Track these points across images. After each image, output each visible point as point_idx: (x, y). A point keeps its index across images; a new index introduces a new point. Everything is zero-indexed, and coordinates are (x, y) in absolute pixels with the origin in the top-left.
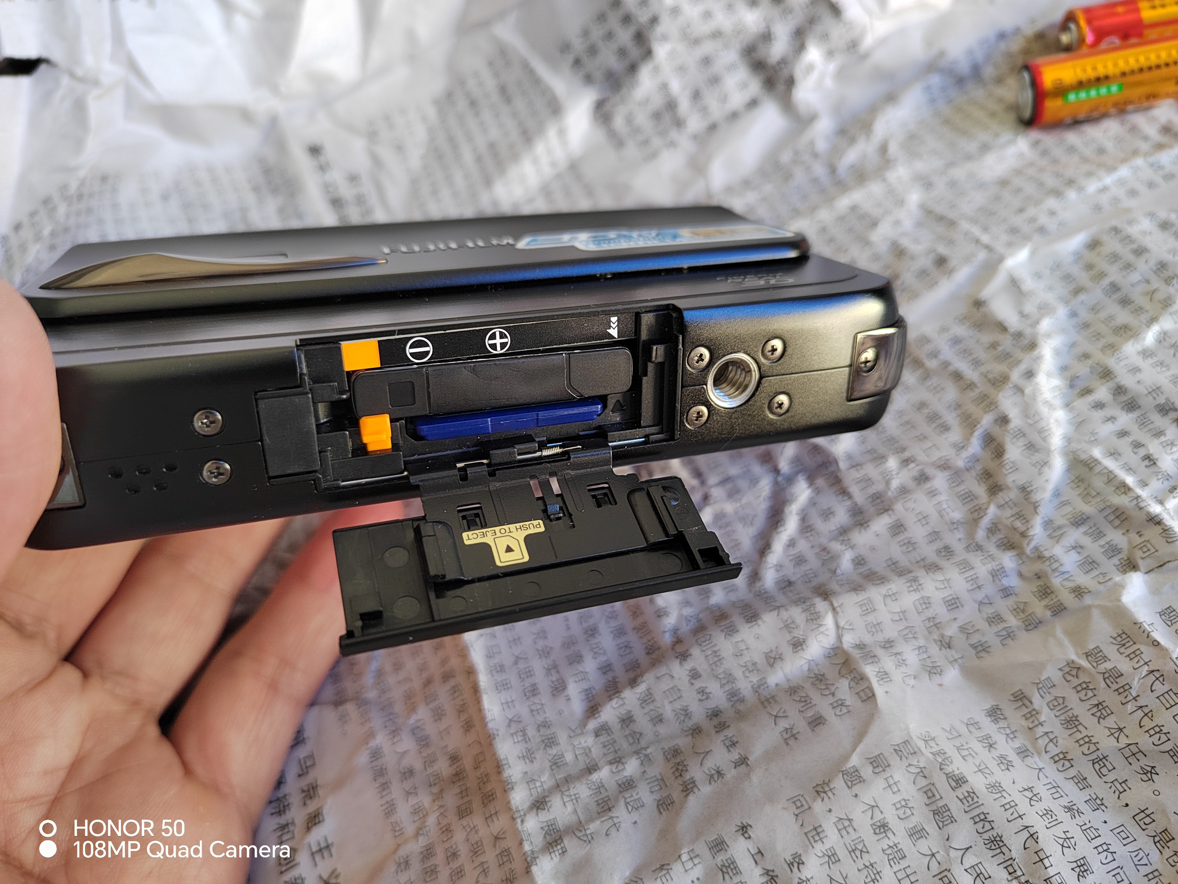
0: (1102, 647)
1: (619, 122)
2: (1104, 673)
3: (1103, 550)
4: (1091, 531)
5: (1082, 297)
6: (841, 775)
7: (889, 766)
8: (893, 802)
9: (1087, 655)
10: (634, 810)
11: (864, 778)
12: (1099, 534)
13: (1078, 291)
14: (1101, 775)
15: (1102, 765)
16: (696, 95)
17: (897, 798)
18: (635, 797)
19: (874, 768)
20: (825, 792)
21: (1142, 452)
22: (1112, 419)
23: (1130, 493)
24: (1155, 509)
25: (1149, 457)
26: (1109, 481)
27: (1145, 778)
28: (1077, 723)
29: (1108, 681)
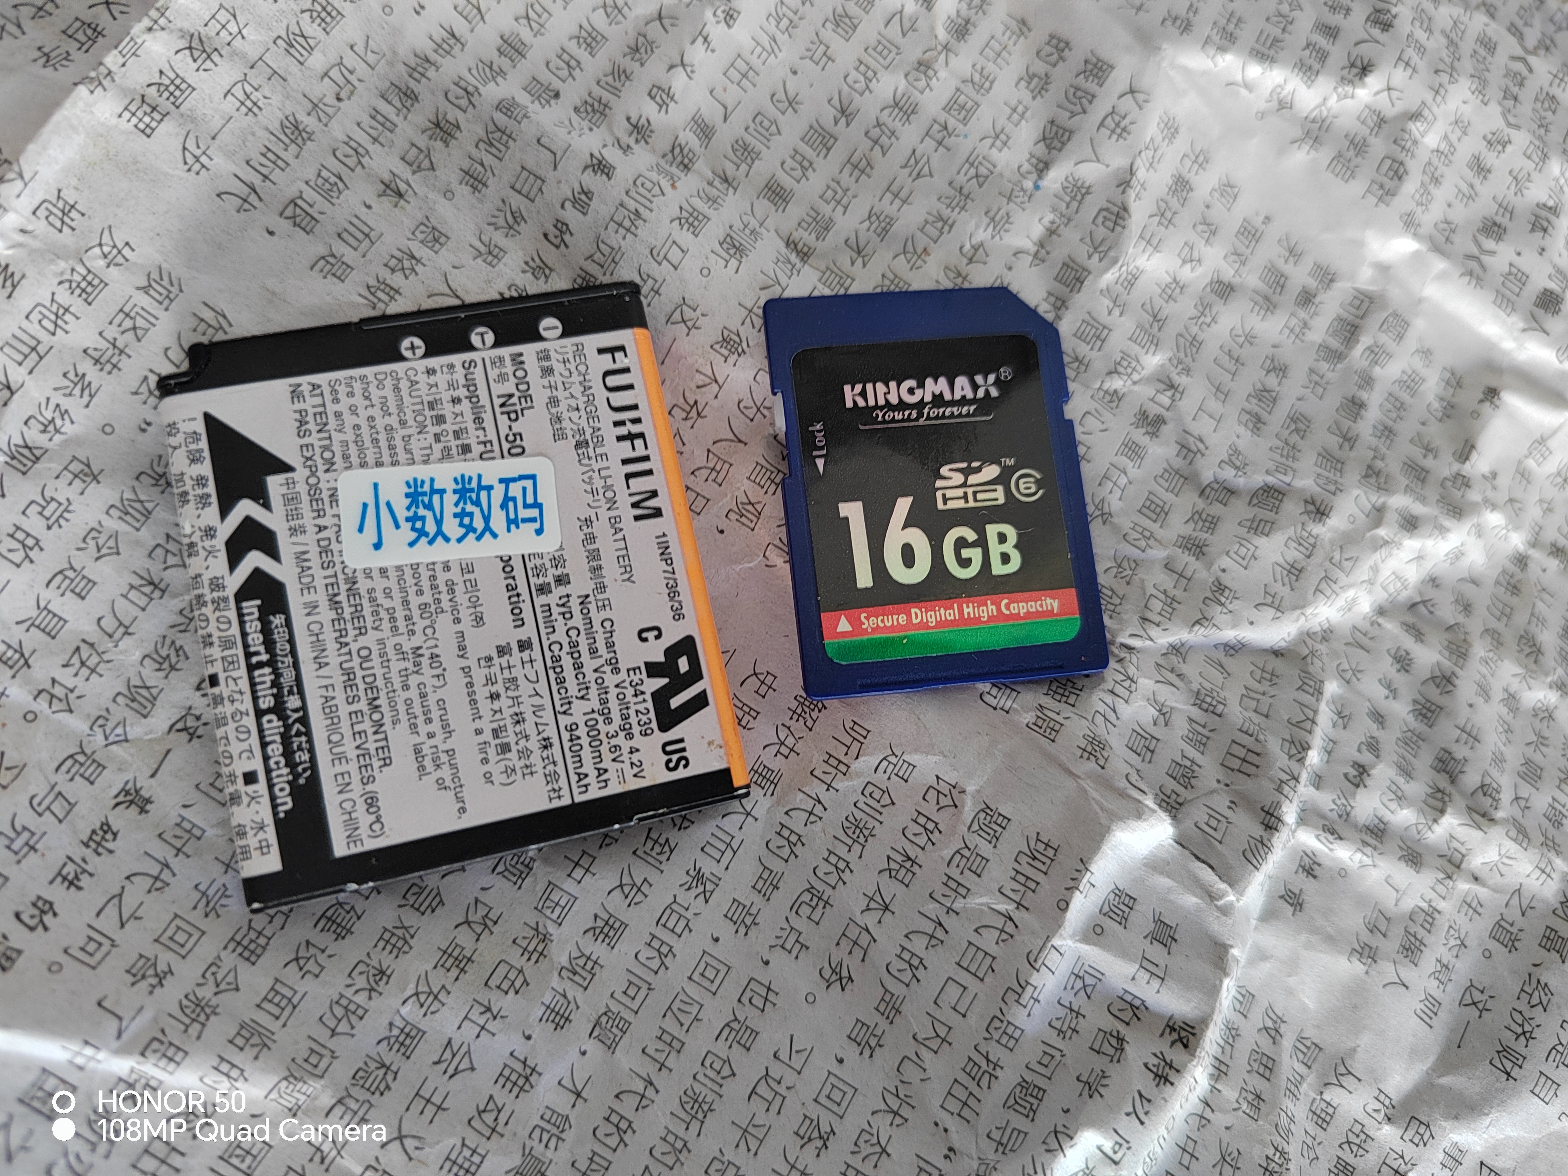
0: (1012, 827)
2: (968, 846)
3: (1179, 760)
4: (1200, 729)
5: (1554, 565)
9: (985, 810)
12: (1201, 743)
14: (795, 905)
15: (814, 903)
21: (1366, 758)
22: (1393, 692)
23: (1294, 766)
24: (1290, 813)
25: (1362, 770)
26: (1298, 725)
27: (827, 973)
28: (862, 839)
29: (958, 857)
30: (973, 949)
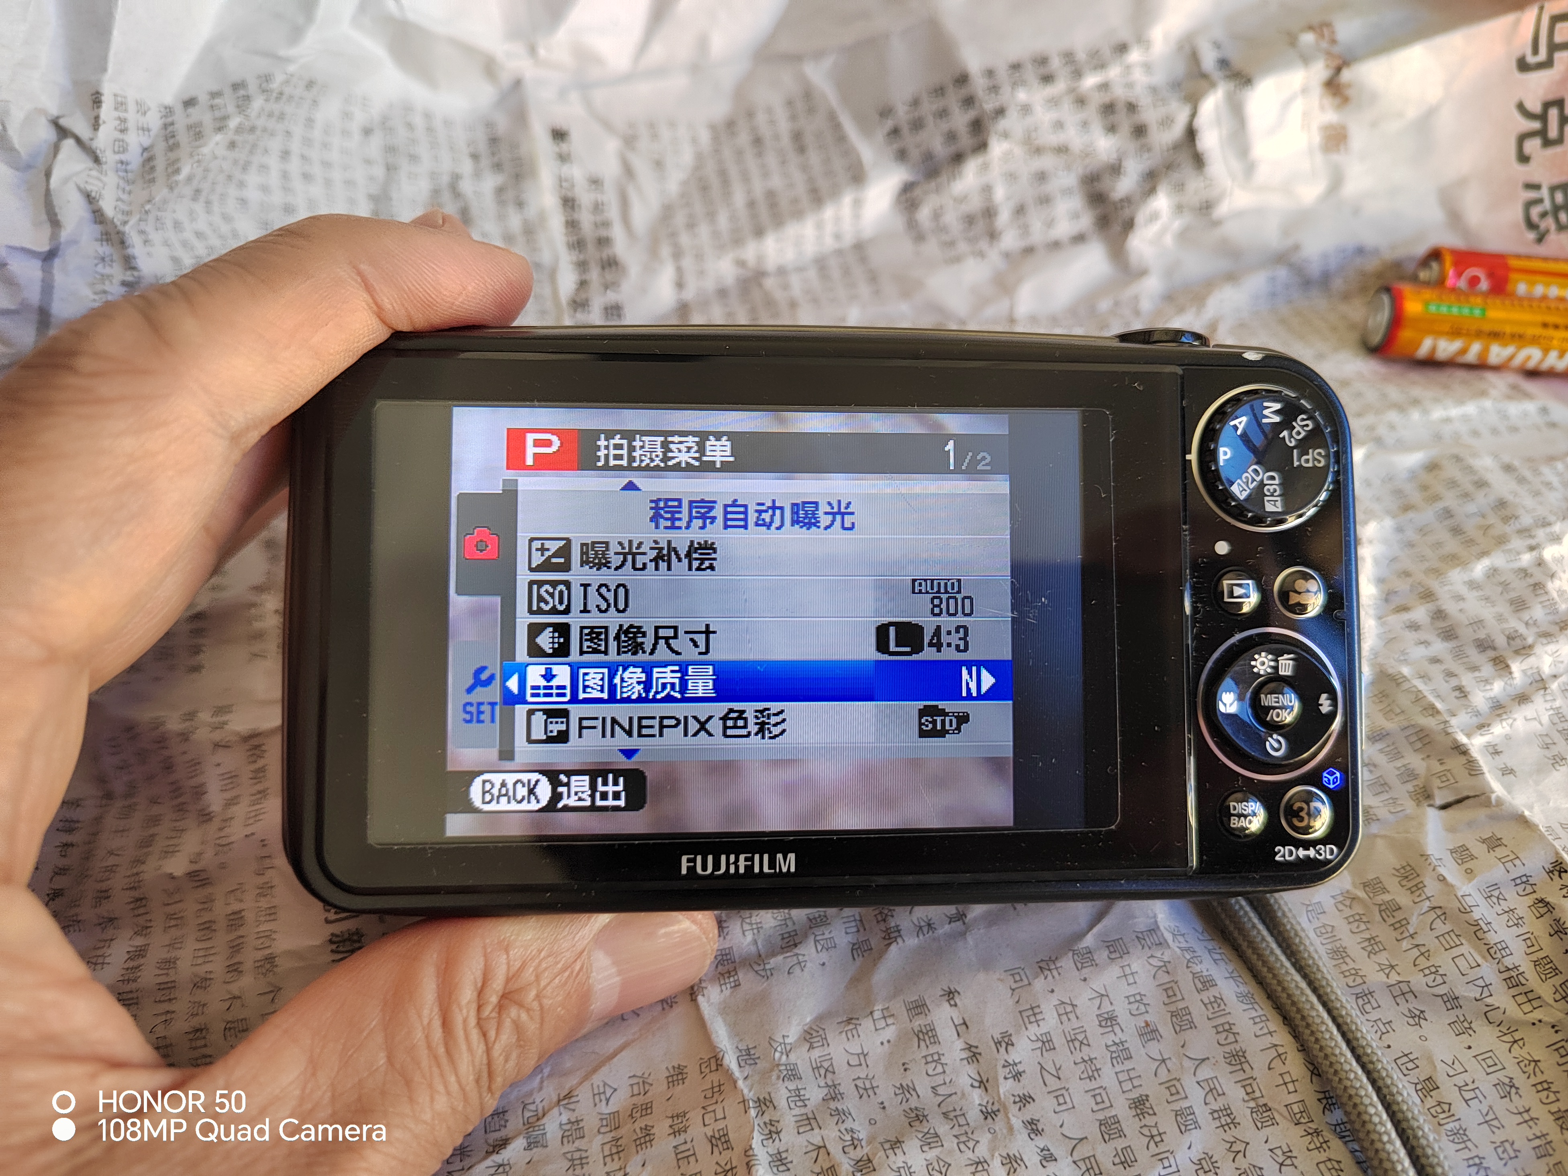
0: (1383, 879)
1: (924, 214)
2: (1380, 905)
3: (1399, 773)
4: (1388, 749)
5: (1411, 515)
6: (1070, 954)
7: (1128, 953)
8: (1127, 994)
9: (1365, 885)
10: (824, 950)
11: (1097, 962)
12: (1397, 755)
13: (1407, 508)
14: (1364, 1012)
15: (1366, 1001)
16: (1020, 211)
17: (1132, 990)
18: (827, 936)
19: (1111, 952)
20: (1050, 970)
21: (1454, 682)
22: (1426, 643)
23: (1438, 717)
24: (1463, 739)
25: (1460, 689)
26: (1418, 700)
27: (1411, 1021)
28: (1344, 955)
29: (1383, 914)
30: (1441, 938)
